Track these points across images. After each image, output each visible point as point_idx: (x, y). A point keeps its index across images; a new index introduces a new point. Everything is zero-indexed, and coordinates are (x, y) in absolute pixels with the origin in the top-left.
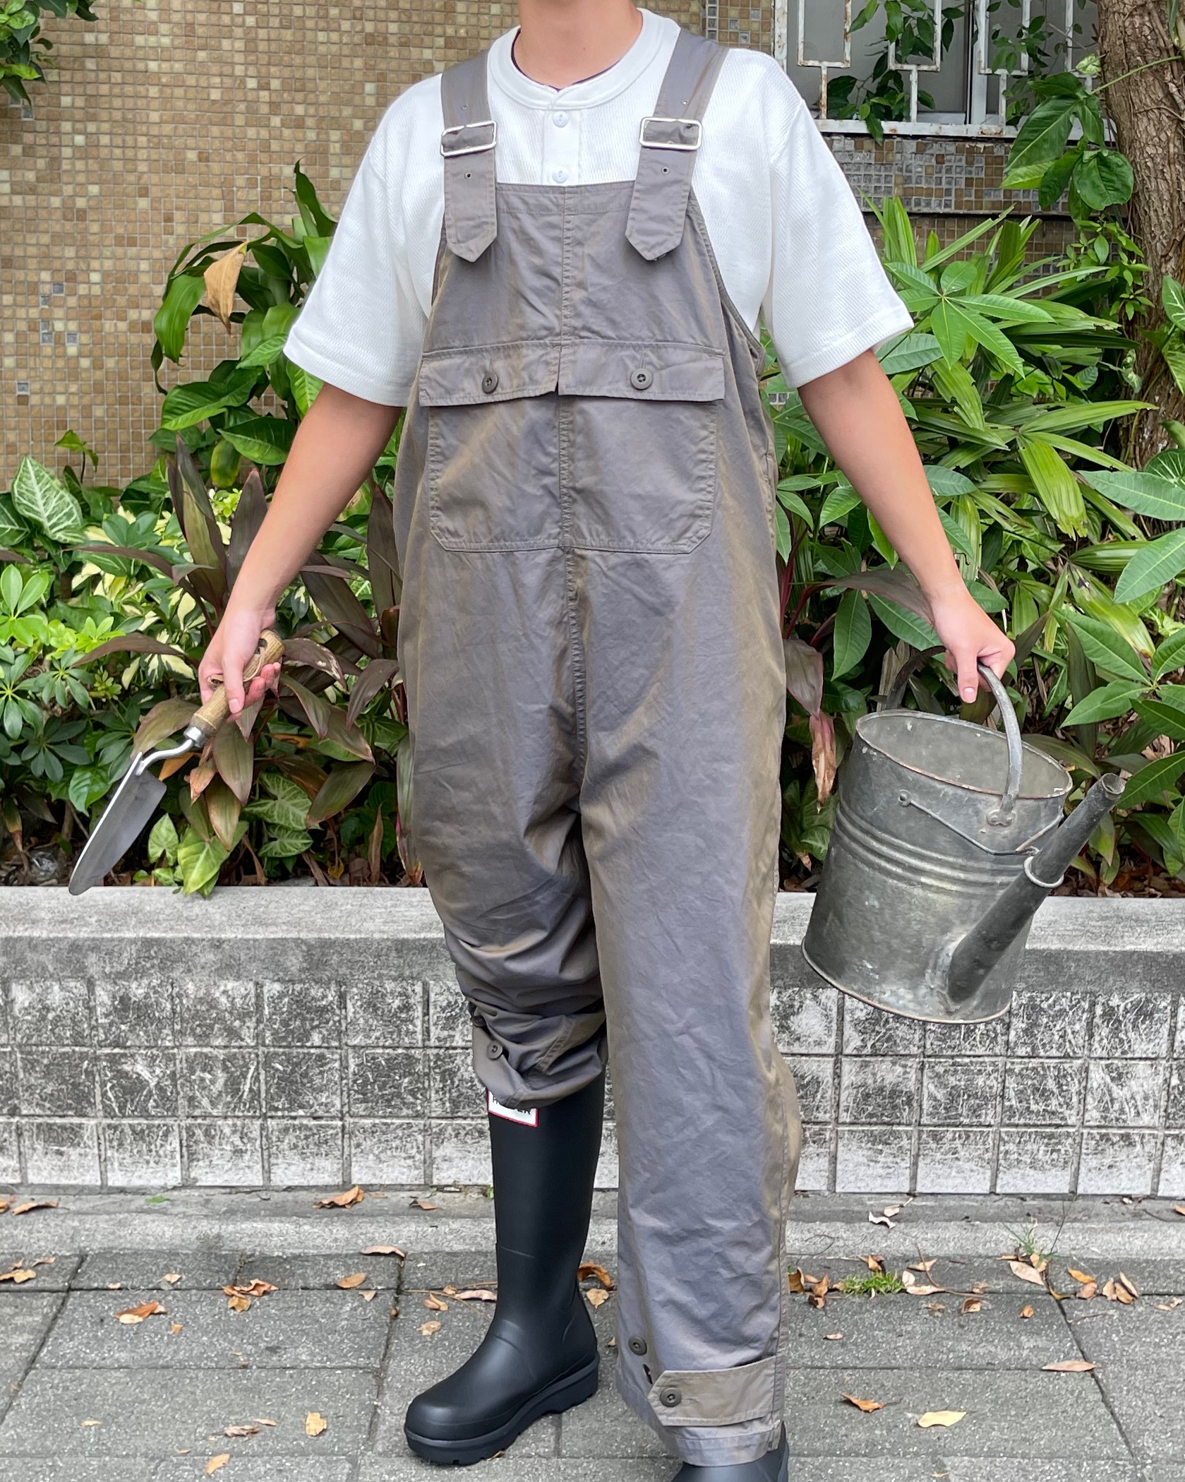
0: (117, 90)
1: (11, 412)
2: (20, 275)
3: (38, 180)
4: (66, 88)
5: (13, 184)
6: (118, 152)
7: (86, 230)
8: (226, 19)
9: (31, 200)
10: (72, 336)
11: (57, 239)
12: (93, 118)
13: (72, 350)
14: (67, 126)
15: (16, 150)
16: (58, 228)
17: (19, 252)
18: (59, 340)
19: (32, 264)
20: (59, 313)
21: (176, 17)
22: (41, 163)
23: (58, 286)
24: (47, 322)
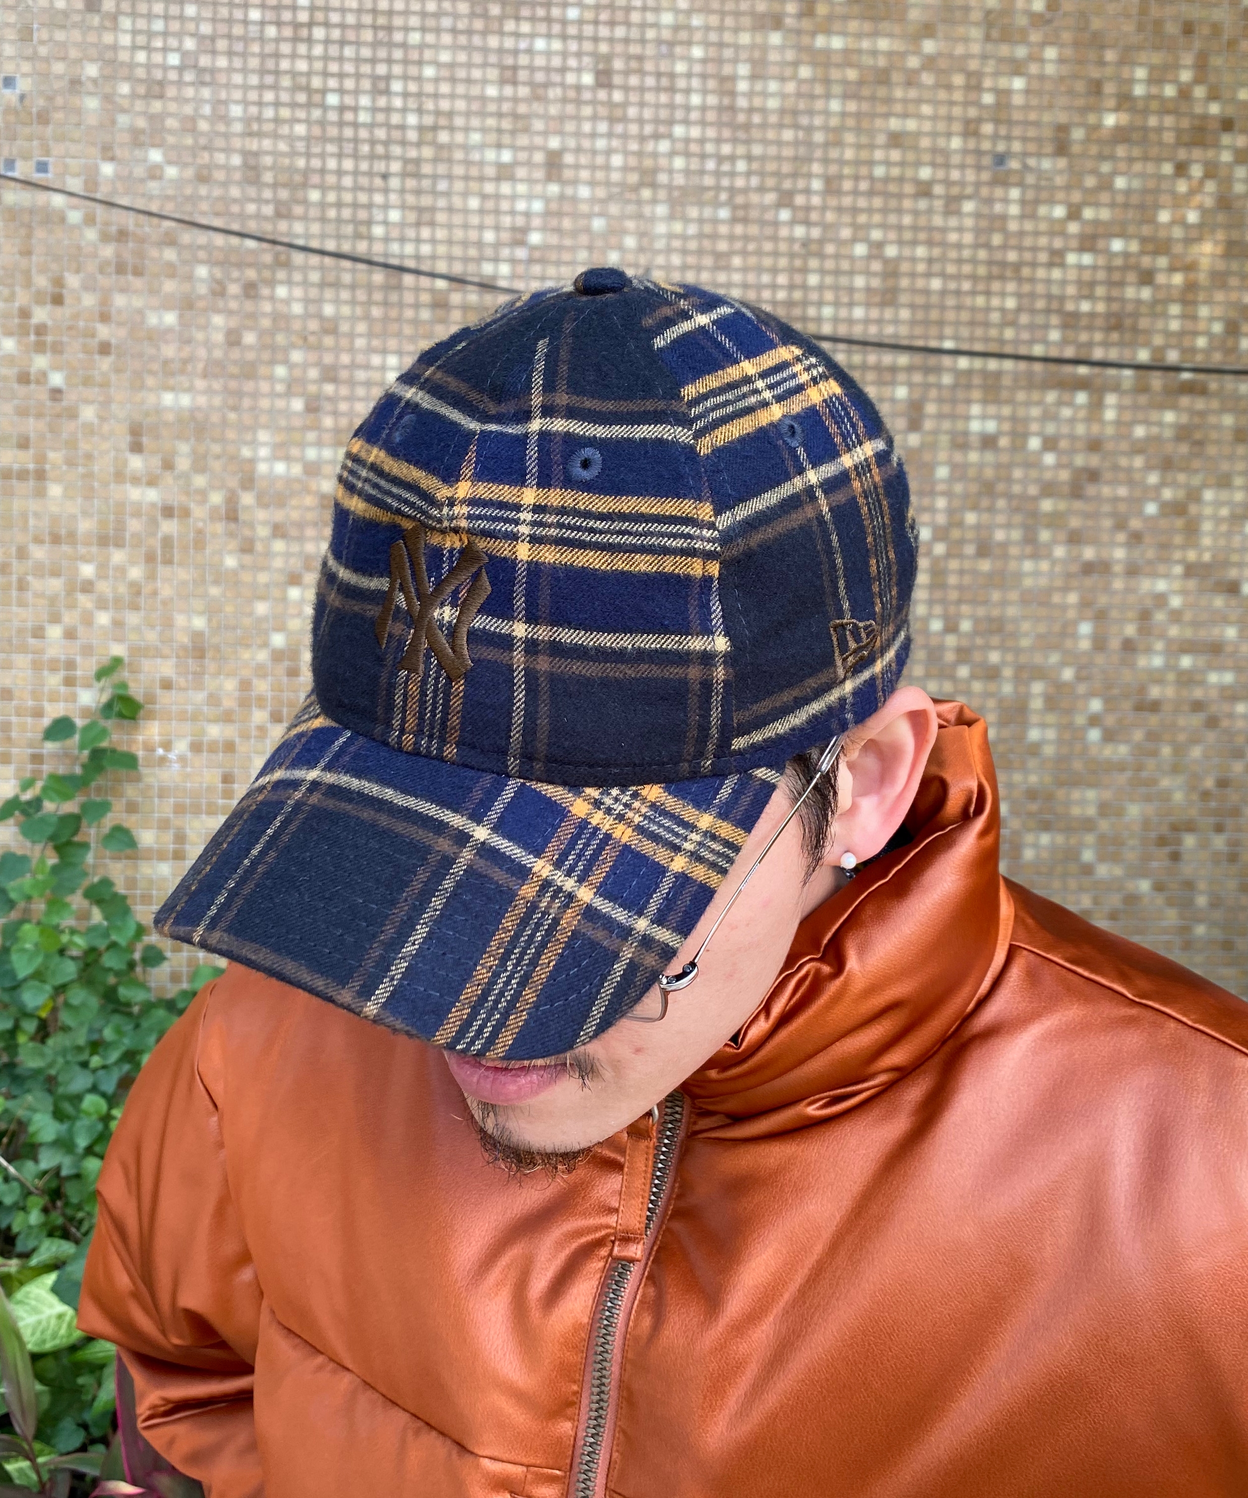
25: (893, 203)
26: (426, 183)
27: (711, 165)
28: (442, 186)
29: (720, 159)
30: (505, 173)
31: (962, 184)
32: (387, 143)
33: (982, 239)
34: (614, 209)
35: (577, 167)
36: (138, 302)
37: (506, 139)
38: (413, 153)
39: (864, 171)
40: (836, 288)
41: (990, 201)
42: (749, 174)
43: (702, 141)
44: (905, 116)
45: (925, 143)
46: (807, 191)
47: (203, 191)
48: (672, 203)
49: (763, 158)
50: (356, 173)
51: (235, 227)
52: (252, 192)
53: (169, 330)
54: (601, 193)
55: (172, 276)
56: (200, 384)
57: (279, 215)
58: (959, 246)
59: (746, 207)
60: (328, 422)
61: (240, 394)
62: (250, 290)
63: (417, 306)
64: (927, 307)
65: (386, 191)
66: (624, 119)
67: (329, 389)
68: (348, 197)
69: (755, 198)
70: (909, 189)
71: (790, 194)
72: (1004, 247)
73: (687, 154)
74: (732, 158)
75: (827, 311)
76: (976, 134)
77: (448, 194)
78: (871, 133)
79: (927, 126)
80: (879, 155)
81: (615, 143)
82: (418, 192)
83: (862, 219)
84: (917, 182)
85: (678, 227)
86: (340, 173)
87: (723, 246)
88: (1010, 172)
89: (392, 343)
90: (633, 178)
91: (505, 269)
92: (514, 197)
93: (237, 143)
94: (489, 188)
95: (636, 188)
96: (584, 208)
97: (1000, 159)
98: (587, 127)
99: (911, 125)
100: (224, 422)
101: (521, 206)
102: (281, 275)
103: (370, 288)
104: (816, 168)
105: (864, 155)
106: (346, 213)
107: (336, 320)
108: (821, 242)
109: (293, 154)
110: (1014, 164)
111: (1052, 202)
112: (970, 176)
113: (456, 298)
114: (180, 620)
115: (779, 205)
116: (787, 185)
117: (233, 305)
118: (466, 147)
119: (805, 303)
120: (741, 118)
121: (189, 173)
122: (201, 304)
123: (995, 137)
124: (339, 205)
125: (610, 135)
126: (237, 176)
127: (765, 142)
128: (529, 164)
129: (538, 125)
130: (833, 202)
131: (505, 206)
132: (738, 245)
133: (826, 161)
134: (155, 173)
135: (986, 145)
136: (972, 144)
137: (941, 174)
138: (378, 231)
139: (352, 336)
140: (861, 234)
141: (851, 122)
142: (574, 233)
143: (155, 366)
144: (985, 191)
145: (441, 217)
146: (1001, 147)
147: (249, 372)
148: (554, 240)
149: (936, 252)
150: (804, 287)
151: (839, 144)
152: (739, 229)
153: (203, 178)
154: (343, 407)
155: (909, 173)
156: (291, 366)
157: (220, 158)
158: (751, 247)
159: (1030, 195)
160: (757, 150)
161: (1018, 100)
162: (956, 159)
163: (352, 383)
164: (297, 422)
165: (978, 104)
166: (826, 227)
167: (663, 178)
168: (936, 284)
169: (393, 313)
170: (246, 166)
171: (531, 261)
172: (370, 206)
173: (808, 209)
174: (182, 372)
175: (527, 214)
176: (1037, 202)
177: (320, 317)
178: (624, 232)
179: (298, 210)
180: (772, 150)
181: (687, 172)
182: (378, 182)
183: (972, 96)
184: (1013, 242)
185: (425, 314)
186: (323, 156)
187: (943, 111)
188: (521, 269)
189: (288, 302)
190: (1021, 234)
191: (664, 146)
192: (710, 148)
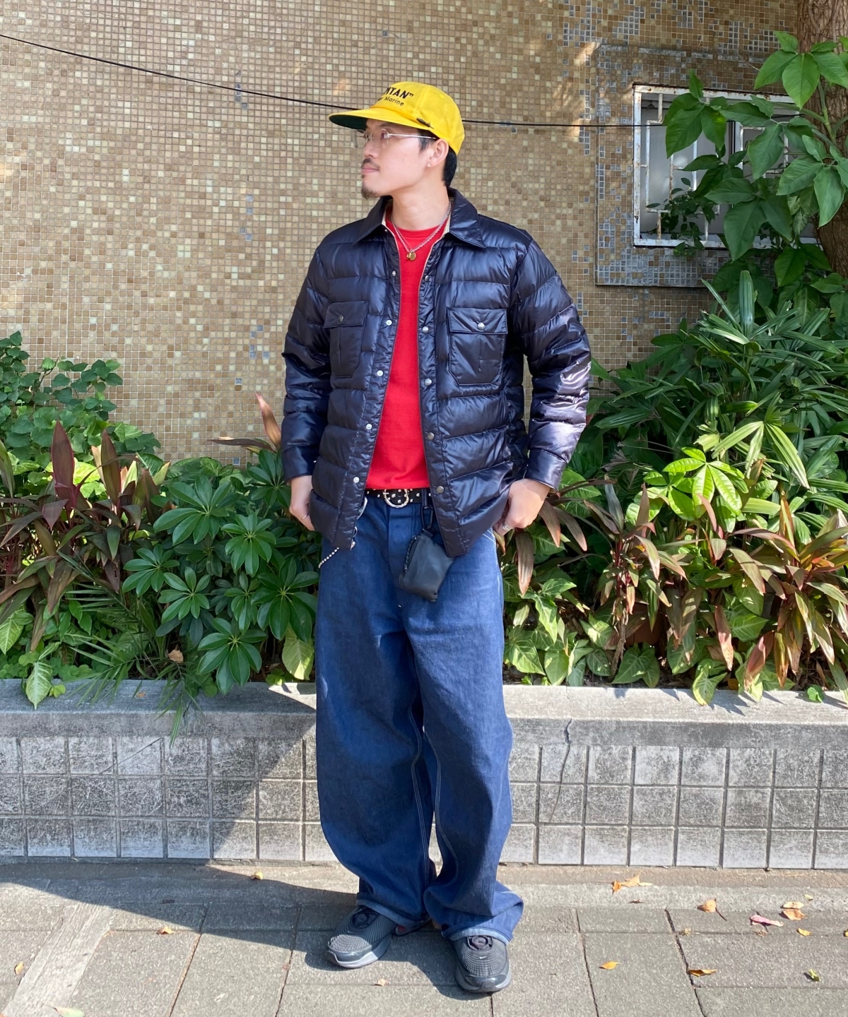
0: (295, 226)
1: (231, 395)
2: (240, 321)
3: (253, 272)
4: (269, 224)
5: (239, 273)
6: (295, 257)
7: (277, 299)
8: (353, 189)
9: (248, 282)
10: (267, 354)
11: (262, 302)
12: (283, 240)
13: (266, 361)
14: (268, 244)
15: (242, 256)
16: (261, 297)
17: (240, 309)
18: (259, 356)
19: (247, 316)
20: (260, 341)
21: (328, 188)
22: (255, 263)
23: (260, 327)
24: (254, 346)
25: (342, 49)
26: (143, 32)
27: (266, 30)
28: (150, 33)
29: (270, 28)
30: (177, 29)
31: (370, 42)
32: (125, 14)
33: (379, 65)
34: (225, 46)
35: (209, 28)
36: (12, 77)
37: (178, 15)
38: (137, 19)
39: (329, 35)
40: (319, 82)
41: (382, 50)
42: (282, 34)
43: (262, 20)
44: (346, 14)
45: (355, 25)
46: (307, 42)
47: (43, 31)
48: (249, 43)
49: (287, 28)
50: (112, 26)
51: (58, 47)
52: (65, 32)
53: (27, 89)
54: (219, 39)
55: (29, 66)
56: (40, 112)
57: (77, 42)
58: (370, 67)
59: (281, 47)
60: (98, 130)
61: (59, 117)
62: (64, 73)
63: (139, 82)
64: (357, 92)
65: (125, 34)
66: (229, 9)
67: (99, 116)
68: (108, 36)
69: (285, 44)
70: (348, 43)
71: (300, 43)
72: (388, 68)
73: (256, 25)
74: (275, 27)
75: (316, 91)
76: (375, 22)
77: (153, 36)
78: (332, 20)
79: (355, 18)
80: (336, 29)
81: (225, 19)
82: (140, 35)
83: (330, 55)
84: (352, 40)
85: (252, 54)
86: (105, 26)
87: (271, 63)
88: (388, 39)
89: (127, 97)
90: (233, 34)
91: (177, 68)
92: (181, 39)
93: (59, 11)
94: (171, 35)
95: (234, 38)
96: (212, 45)
97: (385, 33)
98: (213, 12)
99: (349, 17)
100: (51, 129)
101: (184, 42)
102: (78, 67)
103: (117, 74)
104: (310, 33)
105: (330, 29)
106: (107, 42)
107: (102, 86)
108: (313, 63)
109: (84, 17)
110: (391, 35)
111: (407, 51)
112: (373, 39)
113: (156, 79)
114: (29, 215)
115: (295, 48)
116: (298, 39)
117: (56, 79)
118: (160, 17)
119: (307, 88)
120: (278, 11)
121: (38, 22)
122: (42, 78)
123: (383, 24)
124: (104, 39)
125: (223, 15)
126: (59, 25)
127: (288, 21)
128: (188, 25)
129: (192, 10)
130: (317, 47)
131: (177, 42)
132: (278, 63)
133: (314, 30)
134: (22, 22)
135: (379, 28)
136: (373, 26)
137: (361, 38)
138: (122, 50)
139: (109, 93)
140: (329, 61)
141: (324, 15)
142: (207, 55)
143: (19, 104)
144: (379, 45)
145: (150, 46)
146: (385, 29)
147: (62, 107)
148: (199, 57)
149: (360, 69)
150: (306, 81)
151: (320, 24)
152: (278, 56)
153: (43, 24)
154: (105, 123)
155: (348, 37)
156: (82, 106)
157: (51, 17)
158: (283, 64)
159: (398, 47)
160: (285, 24)
161: (392, 10)
162: (367, 32)
163: (109, 113)
164: (84, 130)
165: (376, 10)
166: (314, 57)
167: (245, 34)
168: (361, 82)
169: (128, 85)
170: (62, 20)
171: (189, 65)
172: (118, 40)
173: (307, 49)
174: (32, 107)
175: (187, 46)
176: (401, 51)
177: (96, 86)
178: (230, 55)
179: (86, 40)
180: (291, 25)
181: (256, 32)
182: (122, 30)
183: (373, 7)
184: (391, 66)
185: (143, 86)
186: (97, 18)
187: (361, 12)
188: (185, 68)
189: (81, 78)
190: (395, 63)
191: (246, 21)
192: (265, 23)
